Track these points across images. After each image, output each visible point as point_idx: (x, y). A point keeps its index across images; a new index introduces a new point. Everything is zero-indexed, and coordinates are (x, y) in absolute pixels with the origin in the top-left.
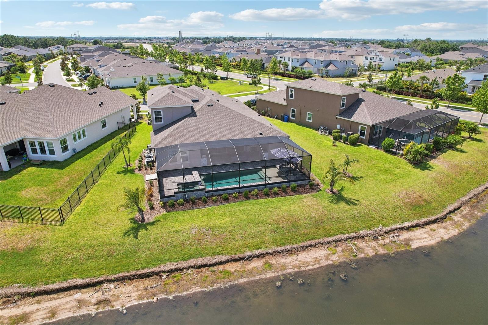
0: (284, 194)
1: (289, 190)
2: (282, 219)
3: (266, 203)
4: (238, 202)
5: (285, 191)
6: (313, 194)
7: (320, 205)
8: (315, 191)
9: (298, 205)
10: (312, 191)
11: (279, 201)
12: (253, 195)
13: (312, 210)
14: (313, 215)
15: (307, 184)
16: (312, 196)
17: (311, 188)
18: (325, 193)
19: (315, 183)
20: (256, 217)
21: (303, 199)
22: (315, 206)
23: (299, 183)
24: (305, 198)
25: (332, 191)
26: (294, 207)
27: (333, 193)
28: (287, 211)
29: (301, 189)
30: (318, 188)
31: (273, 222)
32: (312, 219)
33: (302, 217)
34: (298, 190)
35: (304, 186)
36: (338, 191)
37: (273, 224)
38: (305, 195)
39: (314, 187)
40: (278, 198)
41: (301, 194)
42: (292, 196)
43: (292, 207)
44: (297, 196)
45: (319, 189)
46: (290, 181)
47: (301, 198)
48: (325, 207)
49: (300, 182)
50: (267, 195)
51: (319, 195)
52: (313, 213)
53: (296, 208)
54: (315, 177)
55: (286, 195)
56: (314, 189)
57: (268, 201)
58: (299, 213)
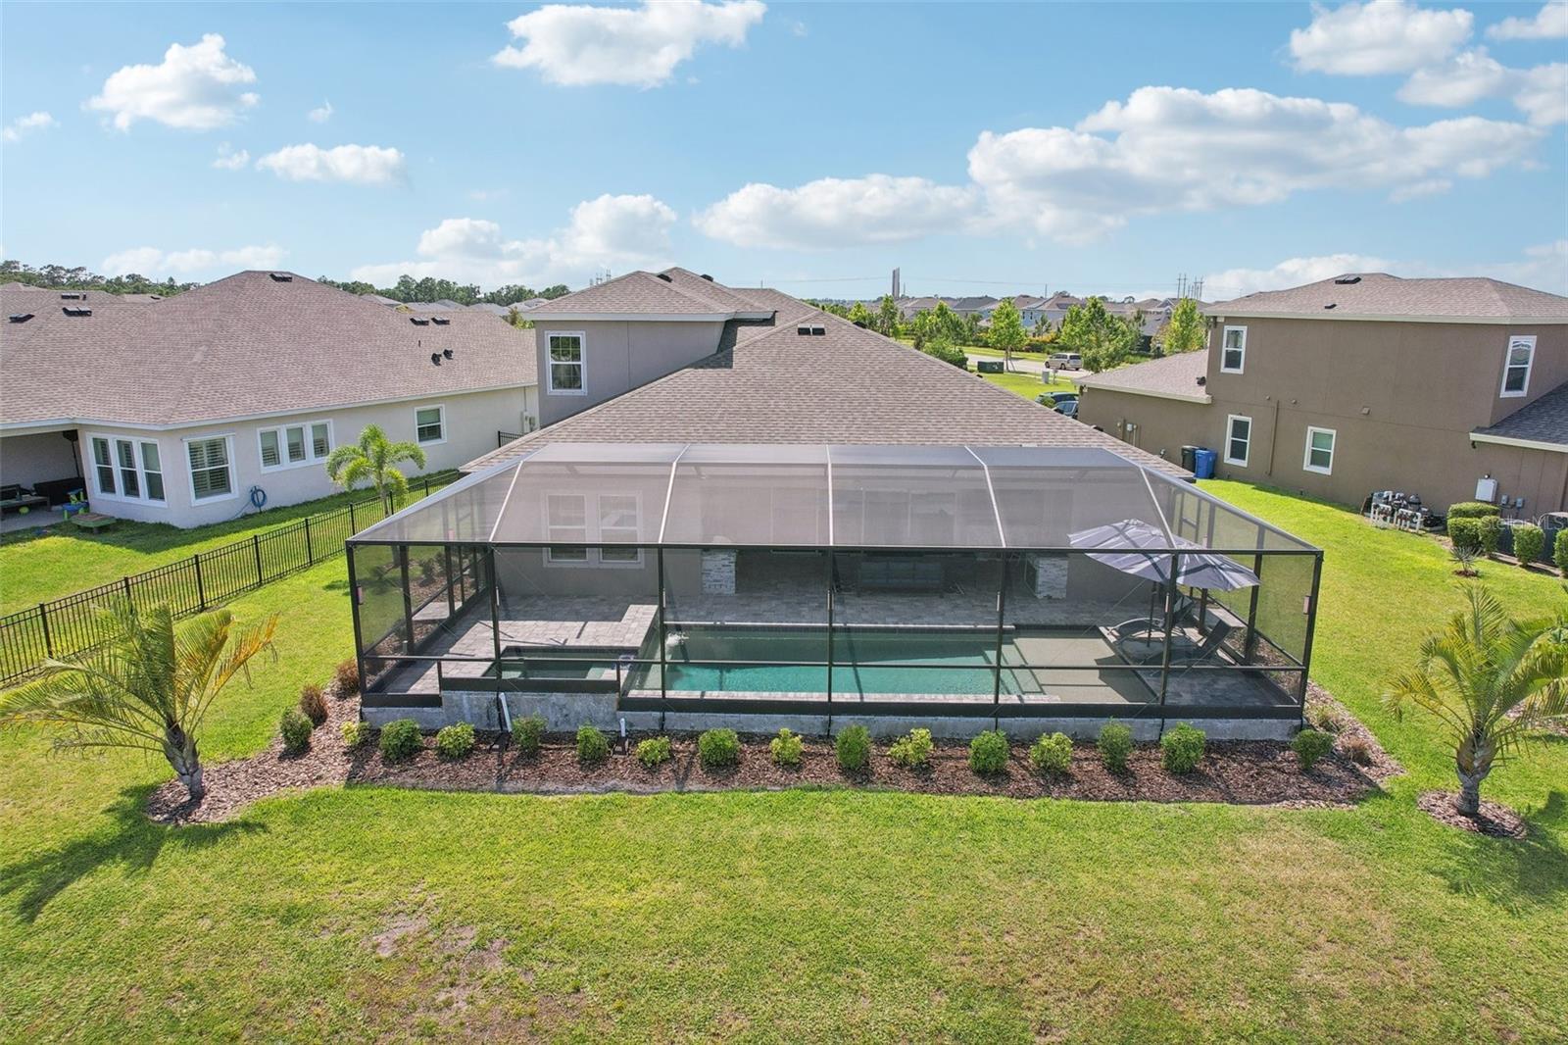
0: (1109, 783)
1: (1150, 768)
2: (1052, 962)
3: (971, 824)
4: (785, 786)
5: (1119, 770)
6: (1320, 809)
7: (1377, 903)
8: (1340, 793)
9: (1195, 875)
10: (1316, 789)
11: (1059, 826)
12: (902, 764)
13: (1305, 931)
14: (1309, 971)
15: (1284, 747)
16: (1313, 822)
17: (1306, 771)
18: (1416, 820)
19: (1340, 742)
20: (859, 913)
21: (1244, 838)
22: (1337, 905)
23: (1226, 728)
24: (1257, 828)
25: (1469, 807)
26: (1165, 884)
27: (1484, 826)
28: (1107, 904)
29: (1234, 771)
30: (1358, 776)
31: (969, 971)
32: (1302, 1004)
33: (1215, 968)
34: (1211, 771)
35: (1264, 750)
36: (1524, 822)
37: (967, 996)
38: (1257, 809)
39: (1329, 769)
40: (1059, 805)
41: (1233, 801)
42: (1161, 807)
43: (1149, 882)
44: (1202, 808)
45: (1370, 783)
46: (1166, 712)
47: (1232, 829)
48: (1413, 922)
49: (1233, 722)
50: (992, 775)
51: (1368, 827)
52: (1315, 957)
53: (1179, 896)
54: (1340, 712)
55: (1120, 791)
56: (1327, 781)
57: (983, 815)
58: (1194, 937)
